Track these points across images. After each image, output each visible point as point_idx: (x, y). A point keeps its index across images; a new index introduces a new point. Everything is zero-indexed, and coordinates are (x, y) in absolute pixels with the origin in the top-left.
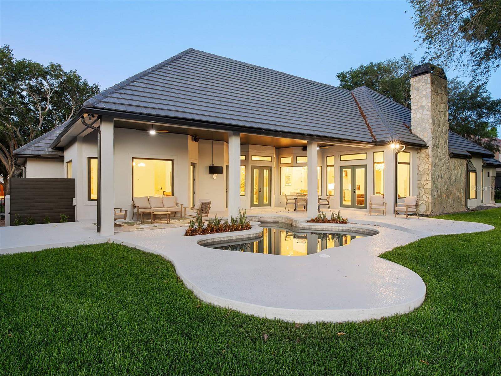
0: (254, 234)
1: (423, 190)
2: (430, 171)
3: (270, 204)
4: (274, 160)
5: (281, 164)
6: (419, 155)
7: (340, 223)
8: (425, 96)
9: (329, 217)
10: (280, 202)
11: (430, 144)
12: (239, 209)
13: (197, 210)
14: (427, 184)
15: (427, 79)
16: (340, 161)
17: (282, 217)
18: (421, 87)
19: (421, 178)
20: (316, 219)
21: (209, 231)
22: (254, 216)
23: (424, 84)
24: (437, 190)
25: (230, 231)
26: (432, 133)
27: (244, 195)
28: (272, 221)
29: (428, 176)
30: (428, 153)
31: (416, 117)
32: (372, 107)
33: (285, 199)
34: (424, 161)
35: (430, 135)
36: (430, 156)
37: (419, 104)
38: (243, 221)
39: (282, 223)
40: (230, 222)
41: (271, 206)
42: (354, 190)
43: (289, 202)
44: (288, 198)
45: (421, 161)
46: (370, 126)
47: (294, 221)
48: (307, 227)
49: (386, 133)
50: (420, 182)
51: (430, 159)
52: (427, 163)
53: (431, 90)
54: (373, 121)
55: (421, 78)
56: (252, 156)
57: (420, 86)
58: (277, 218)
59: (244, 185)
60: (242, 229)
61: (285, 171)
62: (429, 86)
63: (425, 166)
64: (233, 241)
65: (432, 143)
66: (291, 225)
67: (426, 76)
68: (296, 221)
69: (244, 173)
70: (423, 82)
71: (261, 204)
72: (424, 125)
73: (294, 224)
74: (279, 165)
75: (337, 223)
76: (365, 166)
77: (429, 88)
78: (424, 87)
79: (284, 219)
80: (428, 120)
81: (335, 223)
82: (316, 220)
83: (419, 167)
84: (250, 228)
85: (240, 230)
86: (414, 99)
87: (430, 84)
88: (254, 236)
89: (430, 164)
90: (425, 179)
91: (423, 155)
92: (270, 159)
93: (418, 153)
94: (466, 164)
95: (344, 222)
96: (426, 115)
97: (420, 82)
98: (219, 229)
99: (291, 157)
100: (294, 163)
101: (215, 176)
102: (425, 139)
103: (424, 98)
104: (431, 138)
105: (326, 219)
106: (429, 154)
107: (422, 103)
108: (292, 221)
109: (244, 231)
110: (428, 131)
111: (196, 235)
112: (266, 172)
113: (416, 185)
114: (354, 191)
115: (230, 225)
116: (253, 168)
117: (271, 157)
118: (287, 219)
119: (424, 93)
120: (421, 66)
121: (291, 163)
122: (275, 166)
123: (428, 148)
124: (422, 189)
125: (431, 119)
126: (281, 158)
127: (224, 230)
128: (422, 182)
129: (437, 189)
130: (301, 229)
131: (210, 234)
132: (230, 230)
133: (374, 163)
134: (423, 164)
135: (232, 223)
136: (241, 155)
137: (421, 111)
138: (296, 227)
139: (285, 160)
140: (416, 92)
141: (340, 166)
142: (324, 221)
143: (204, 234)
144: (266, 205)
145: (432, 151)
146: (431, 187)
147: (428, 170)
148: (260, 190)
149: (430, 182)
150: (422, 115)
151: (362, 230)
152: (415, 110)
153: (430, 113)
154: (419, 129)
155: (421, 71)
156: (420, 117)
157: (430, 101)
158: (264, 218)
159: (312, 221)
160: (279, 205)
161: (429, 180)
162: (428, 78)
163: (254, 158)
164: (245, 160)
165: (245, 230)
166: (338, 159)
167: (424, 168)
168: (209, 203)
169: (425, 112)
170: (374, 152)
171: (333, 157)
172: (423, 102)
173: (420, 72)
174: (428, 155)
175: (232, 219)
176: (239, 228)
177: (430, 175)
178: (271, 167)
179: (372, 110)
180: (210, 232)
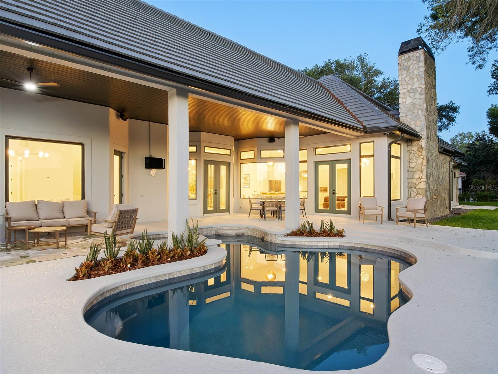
0: (212, 265)
1: (415, 190)
2: (423, 167)
3: (228, 210)
4: (232, 154)
5: (241, 159)
6: (409, 148)
7: (335, 236)
8: (417, 77)
9: (317, 227)
10: (240, 207)
11: (423, 134)
12: (186, 220)
13: (110, 224)
14: (420, 183)
15: (419, 57)
16: (316, 155)
17: (249, 228)
18: (412, 66)
19: (413, 176)
20: (299, 230)
21: (127, 265)
22: (209, 228)
23: (416, 62)
24: (430, 191)
25: (170, 262)
26: (426, 121)
27: (195, 198)
28: (235, 234)
29: (422, 173)
30: (422, 146)
31: (406, 102)
32: (349, 93)
33: (249, 203)
34: (416, 155)
35: (424, 123)
36: (424, 149)
37: (409, 87)
38: (194, 241)
39: (248, 236)
40: (170, 244)
41: (229, 212)
42: (334, 190)
43: (254, 206)
44: (252, 201)
45: (412, 155)
46: (351, 112)
47: (269, 234)
48: (288, 243)
49: (376, 118)
50: (411, 180)
51: (424, 153)
52: (420, 158)
53: (424, 70)
54: (354, 106)
55: (412, 55)
56: (205, 147)
57: (410, 65)
58: (241, 229)
59: (195, 187)
60: (192, 256)
61: (246, 168)
62: (422, 64)
63: (417, 161)
64: (176, 281)
65: (426, 133)
66: (263, 240)
67: (418, 52)
68: (271, 234)
69: (195, 173)
70: (414, 60)
71: (217, 210)
72: (416, 111)
73: (268, 239)
74: (240, 161)
75: (329, 236)
76: (349, 161)
77: (422, 67)
78: (416, 66)
79: (252, 231)
80: (420, 106)
81: (326, 236)
82: (299, 233)
83: (410, 162)
84: (206, 252)
85: (188, 258)
86: (403, 80)
87: (424, 62)
88: (212, 267)
89: (423, 159)
90: (418, 176)
91: (415, 148)
92: (227, 152)
93: (408, 145)
94: (450, 162)
95: (340, 234)
96: (419, 99)
97: (410, 60)
98: (149, 259)
99: (254, 150)
100: (258, 158)
101: (154, 171)
102: (418, 129)
103: (416, 79)
104: (425, 128)
105: (315, 230)
106: (424, 146)
107: (413, 85)
108: (265, 233)
109: (196, 258)
110: (421, 119)
111: (100, 275)
112: (223, 169)
113: (406, 184)
114: (334, 192)
115: (171, 248)
116: (207, 163)
117: (230, 150)
118: (256, 230)
119: (416, 72)
120: (412, 41)
121: (254, 158)
122: (234, 162)
123: (422, 139)
124: (413, 189)
125: (425, 105)
126: (241, 152)
127: (159, 260)
128: (414, 181)
129: (430, 189)
130: (278, 247)
131: (128, 272)
132: (169, 259)
133: (361, 157)
134: (415, 159)
135: (174, 245)
136: (189, 146)
137: (411, 95)
138: (271, 243)
139: (246, 155)
140: (405, 72)
141: (315, 162)
142: (311, 233)
143: (118, 272)
144: (223, 211)
145: (426, 143)
146: (425, 186)
147: (421, 166)
148: (216, 192)
149: (424, 180)
150: (413, 100)
151: (369, 247)
152: (404, 94)
153: (423, 97)
154: (409, 117)
155: (411, 47)
156: (411, 103)
157: (423, 82)
158: (222, 229)
159: (294, 234)
160: (240, 210)
161: (422, 178)
162: (420, 55)
163: (208, 150)
164: (196, 152)
165: (197, 256)
166: (313, 153)
167: (416, 163)
168: (135, 211)
169: (417, 96)
170: (360, 143)
171: (307, 150)
172: (414, 83)
173: (409, 48)
174: (422, 148)
175: (175, 239)
176: (185, 254)
177: (424, 172)
178: (229, 163)
179: (349, 96)
180: (129, 266)
